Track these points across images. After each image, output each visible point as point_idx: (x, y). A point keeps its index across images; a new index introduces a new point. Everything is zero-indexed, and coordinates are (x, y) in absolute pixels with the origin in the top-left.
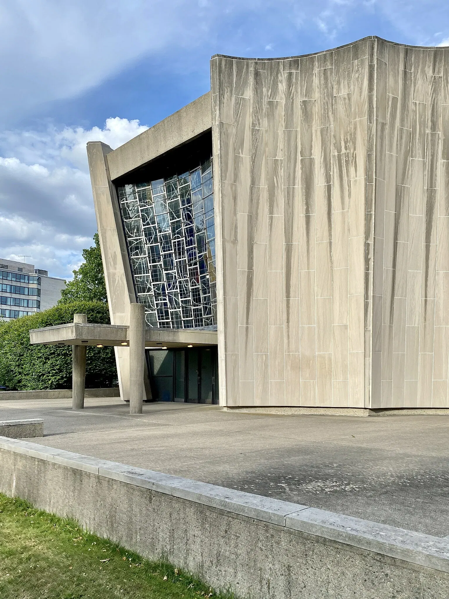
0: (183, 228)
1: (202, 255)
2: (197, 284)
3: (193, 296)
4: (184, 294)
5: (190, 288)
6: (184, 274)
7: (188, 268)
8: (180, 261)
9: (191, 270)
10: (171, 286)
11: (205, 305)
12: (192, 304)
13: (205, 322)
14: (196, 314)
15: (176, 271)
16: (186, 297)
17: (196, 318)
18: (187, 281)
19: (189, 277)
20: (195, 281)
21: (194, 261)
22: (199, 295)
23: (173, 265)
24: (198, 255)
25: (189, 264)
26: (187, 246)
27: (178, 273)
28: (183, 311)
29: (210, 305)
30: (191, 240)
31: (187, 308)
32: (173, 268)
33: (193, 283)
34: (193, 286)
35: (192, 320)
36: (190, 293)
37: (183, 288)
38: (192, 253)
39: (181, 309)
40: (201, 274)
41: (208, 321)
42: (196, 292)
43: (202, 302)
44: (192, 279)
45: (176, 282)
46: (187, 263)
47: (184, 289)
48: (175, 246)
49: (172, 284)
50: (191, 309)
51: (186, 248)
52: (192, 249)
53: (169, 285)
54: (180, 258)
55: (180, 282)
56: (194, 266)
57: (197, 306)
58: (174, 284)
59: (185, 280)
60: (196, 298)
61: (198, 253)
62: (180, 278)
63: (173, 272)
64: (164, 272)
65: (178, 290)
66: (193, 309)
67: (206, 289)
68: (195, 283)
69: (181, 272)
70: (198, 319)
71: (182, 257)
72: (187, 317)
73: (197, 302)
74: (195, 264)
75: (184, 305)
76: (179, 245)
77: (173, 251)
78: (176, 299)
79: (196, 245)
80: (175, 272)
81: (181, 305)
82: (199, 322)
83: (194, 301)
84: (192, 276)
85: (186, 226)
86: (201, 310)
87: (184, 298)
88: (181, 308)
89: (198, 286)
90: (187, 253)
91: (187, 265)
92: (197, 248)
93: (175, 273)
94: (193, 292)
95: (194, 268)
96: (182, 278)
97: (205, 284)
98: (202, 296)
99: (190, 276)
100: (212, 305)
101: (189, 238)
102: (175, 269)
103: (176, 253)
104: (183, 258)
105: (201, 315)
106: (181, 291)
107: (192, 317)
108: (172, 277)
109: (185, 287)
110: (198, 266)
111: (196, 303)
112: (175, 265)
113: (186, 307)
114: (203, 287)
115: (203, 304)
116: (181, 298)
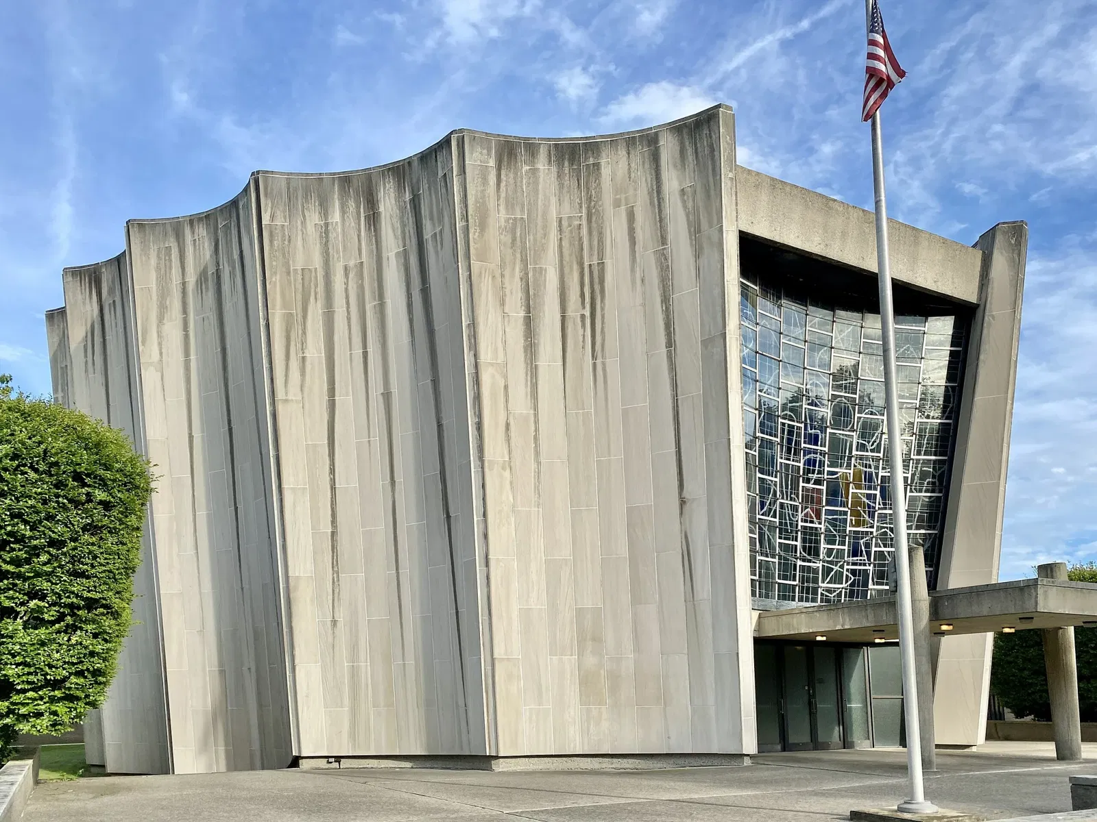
0: (804, 406)
1: (836, 473)
2: (815, 520)
3: (804, 540)
4: (786, 531)
5: (800, 524)
6: (791, 493)
7: (801, 484)
8: (787, 465)
9: (808, 490)
10: (765, 508)
11: (826, 564)
12: (798, 555)
13: (822, 594)
14: (803, 576)
15: (778, 480)
16: (789, 539)
17: (803, 583)
18: (795, 508)
19: (800, 501)
20: (811, 513)
21: (815, 476)
22: (817, 542)
23: (773, 467)
24: (827, 469)
25: (803, 478)
26: (805, 443)
27: (781, 486)
28: (780, 563)
29: (842, 567)
30: (816, 436)
31: (788, 560)
32: (773, 473)
33: (806, 515)
34: (806, 521)
35: (794, 586)
36: (799, 533)
37: (786, 519)
38: (815, 461)
39: (776, 560)
40: (827, 505)
41: (830, 595)
42: (811, 534)
43: (821, 557)
44: (806, 508)
45: (775, 502)
46: (801, 473)
47: (788, 522)
48: (783, 431)
49: (768, 504)
50: (795, 565)
51: (803, 445)
52: (815, 452)
53: (762, 505)
54: (789, 460)
55: (782, 505)
56: (814, 484)
57: (809, 561)
58: (770, 504)
59: (791, 505)
60: (810, 547)
61: (828, 466)
62: (783, 498)
63: (772, 481)
64: (759, 475)
65: (777, 520)
66: (800, 566)
67: (835, 536)
68: (811, 517)
69: (787, 488)
70: (808, 588)
71: (792, 458)
72: (785, 578)
73: (809, 554)
74: (818, 482)
75: (782, 553)
76: (790, 433)
77: (778, 440)
78: (771, 537)
79: (826, 449)
80: (776, 482)
81: (777, 552)
82: (808, 593)
83: (804, 551)
84: (807, 502)
85: (808, 404)
86: (816, 571)
87: (785, 539)
88: (777, 557)
89: (817, 526)
90: (804, 455)
91: (801, 479)
92: (827, 455)
93: (776, 485)
94: (804, 533)
95: (814, 488)
96: (787, 499)
97: (834, 526)
98: (823, 546)
99: (802, 501)
100: (846, 567)
101: (813, 431)
102: (776, 477)
103: (783, 446)
104: (793, 461)
105: (815, 580)
106: (781, 523)
107: (794, 580)
108: (770, 489)
109: (790, 519)
110: (824, 488)
111: (806, 555)
112: (778, 469)
113: (786, 559)
114: (827, 530)
115: (824, 562)
116: (780, 538)
